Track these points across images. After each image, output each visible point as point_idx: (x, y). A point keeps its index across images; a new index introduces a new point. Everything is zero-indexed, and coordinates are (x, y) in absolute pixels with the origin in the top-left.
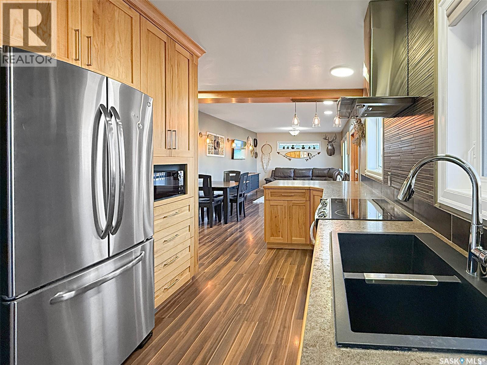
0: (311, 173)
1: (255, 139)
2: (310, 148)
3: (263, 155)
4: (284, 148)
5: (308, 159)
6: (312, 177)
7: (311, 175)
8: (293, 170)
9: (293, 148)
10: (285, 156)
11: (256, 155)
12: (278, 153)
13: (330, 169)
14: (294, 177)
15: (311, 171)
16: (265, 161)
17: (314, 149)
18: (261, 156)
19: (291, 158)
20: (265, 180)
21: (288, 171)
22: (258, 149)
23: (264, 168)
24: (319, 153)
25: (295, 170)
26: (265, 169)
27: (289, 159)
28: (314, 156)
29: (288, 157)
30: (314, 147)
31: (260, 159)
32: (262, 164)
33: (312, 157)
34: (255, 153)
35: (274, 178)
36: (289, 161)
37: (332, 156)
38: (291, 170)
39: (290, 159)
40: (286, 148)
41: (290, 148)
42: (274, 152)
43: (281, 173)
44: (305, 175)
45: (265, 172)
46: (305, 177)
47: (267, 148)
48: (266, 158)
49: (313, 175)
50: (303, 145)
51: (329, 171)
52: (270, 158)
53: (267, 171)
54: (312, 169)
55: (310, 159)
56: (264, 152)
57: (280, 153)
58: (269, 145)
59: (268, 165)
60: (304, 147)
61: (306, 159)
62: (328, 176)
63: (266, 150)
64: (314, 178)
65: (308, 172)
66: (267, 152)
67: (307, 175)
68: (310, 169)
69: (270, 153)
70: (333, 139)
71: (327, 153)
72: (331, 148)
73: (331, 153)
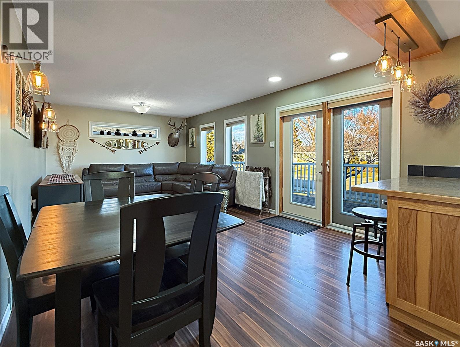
2: (144, 135)
3: (60, 144)
4: (102, 133)
5: (142, 151)
6: (154, 175)
7: (152, 173)
8: (124, 167)
9: (118, 133)
10: (104, 146)
12: (93, 141)
13: (179, 164)
15: (152, 166)
16: (65, 153)
17: (150, 137)
18: (55, 144)
19: (115, 149)
21: (116, 169)
23: (64, 165)
24: (157, 143)
25: (126, 167)
28: (151, 147)
29: (110, 148)
30: (151, 134)
31: (54, 150)
32: (58, 158)
33: (149, 148)
36: (112, 153)
37: (175, 147)
38: (120, 167)
39: (113, 151)
41: (113, 133)
42: (83, 140)
44: (144, 174)
45: (65, 172)
46: (145, 176)
47: (70, 131)
48: (68, 149)
49: (155, 173)
50: (134, 131)
51: (179, 166)
52: (75, 149)
53: (68, 170)
54: (152, 165)
55: (145, 151)
56: (64, 138)
57: (94, 141)
58: (74, 127)
59: (71, 160)
60: (136, 133)
61: (139, 151)
62: (179, 174)
63: (67, 135)
64: (157, 177)
65: (148, 170)
66: (70, 139)
67: (147, 173)
68: (149, 165)
69: (76, 140)
70: (181, 125)
71: (168, 143)
72: (178, 137)
73: (175, 143)
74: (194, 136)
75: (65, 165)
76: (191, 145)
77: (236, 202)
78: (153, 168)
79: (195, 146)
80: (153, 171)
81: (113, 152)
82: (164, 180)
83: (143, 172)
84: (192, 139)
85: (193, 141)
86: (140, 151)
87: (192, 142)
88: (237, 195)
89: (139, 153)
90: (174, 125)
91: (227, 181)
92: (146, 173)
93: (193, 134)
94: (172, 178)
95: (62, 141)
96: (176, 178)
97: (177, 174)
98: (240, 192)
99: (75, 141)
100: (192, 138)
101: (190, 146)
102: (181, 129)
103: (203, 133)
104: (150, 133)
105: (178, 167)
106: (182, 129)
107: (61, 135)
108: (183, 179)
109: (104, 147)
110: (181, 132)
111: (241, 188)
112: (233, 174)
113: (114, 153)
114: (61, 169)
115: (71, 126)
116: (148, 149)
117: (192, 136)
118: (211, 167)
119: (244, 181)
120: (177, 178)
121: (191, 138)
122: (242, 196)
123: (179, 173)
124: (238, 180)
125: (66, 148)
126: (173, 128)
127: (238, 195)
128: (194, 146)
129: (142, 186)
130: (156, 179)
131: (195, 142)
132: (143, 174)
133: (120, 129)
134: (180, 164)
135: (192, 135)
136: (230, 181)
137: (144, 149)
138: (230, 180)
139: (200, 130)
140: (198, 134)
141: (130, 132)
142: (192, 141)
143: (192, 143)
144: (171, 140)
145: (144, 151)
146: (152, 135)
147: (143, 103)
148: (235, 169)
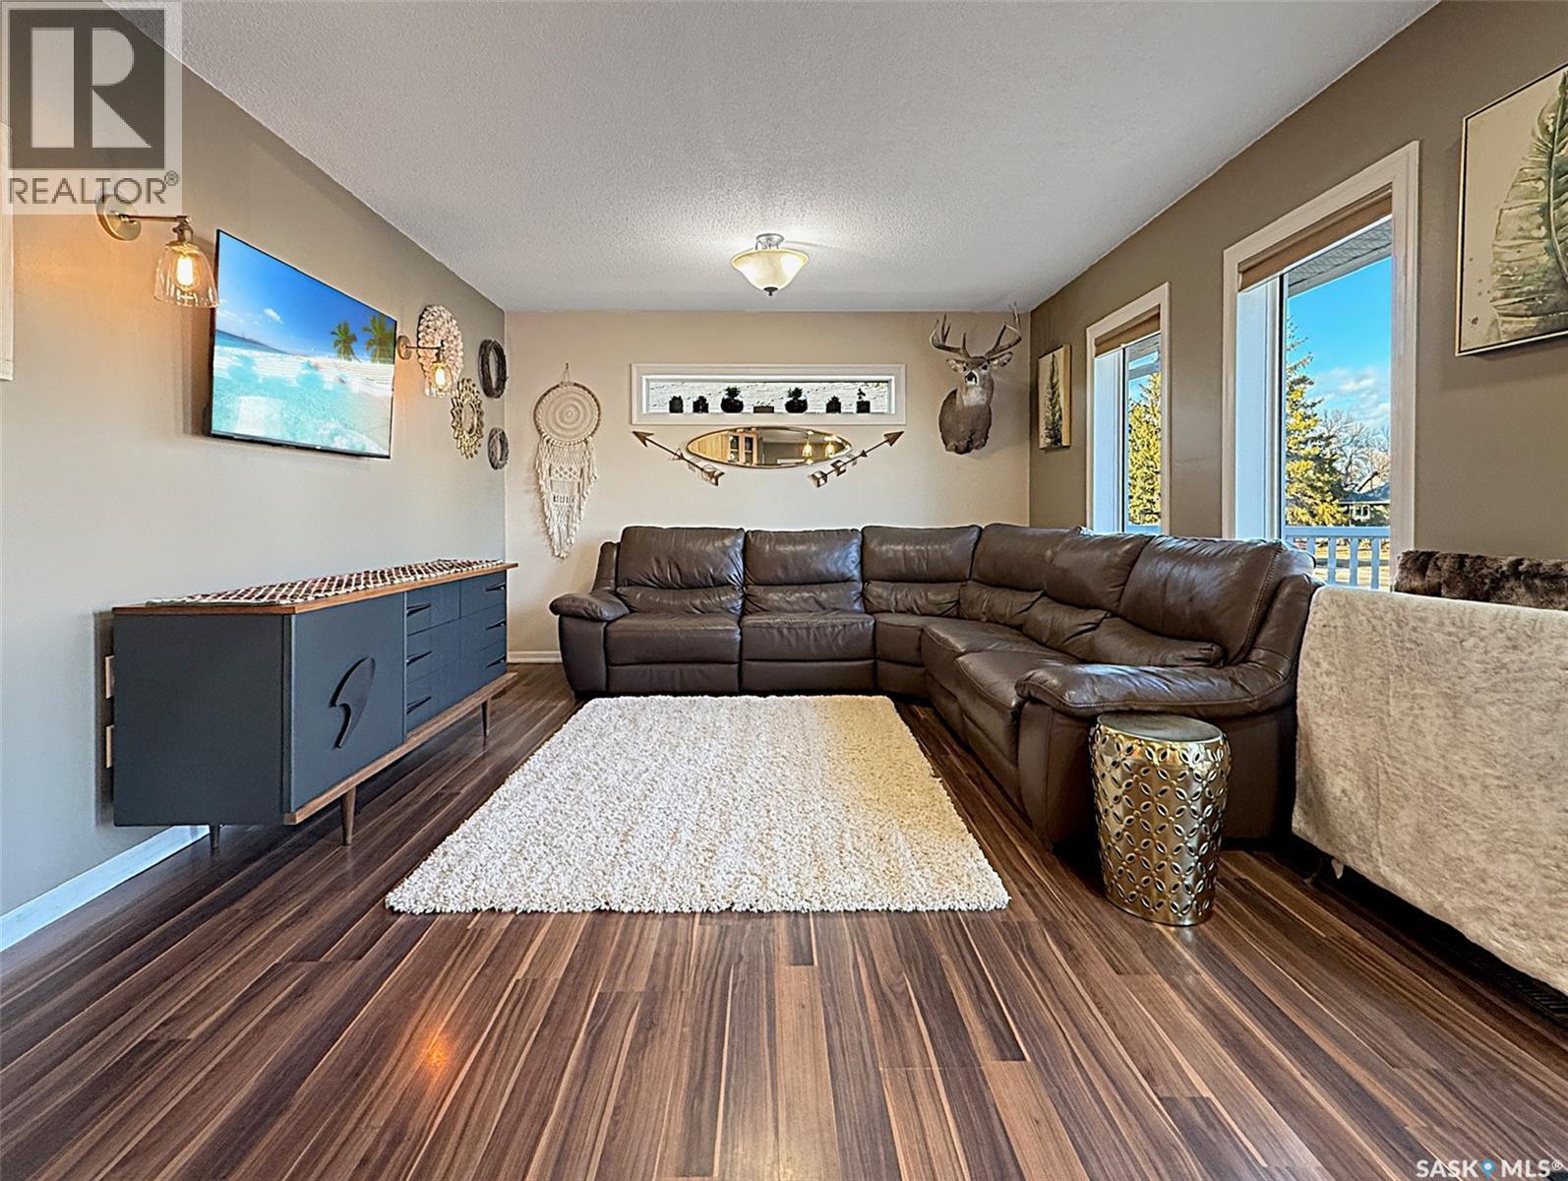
0: (854, 555)
1: (485, 347)
2: (834, 406)
3: (543, 453)
4: (676, 405)
5: (825, 476)
6: (864, 579)
7: (856, 573)
8: (740, 541)
9: (731, 405)
10: (681, 457)
11: (498, 450)
12: (643, 437)
13: (981, 532)
14: (745, 584)
15: (857, 541)
16: (557, 489)
17: (859, 411)
18: (528, 456)
19: (720, 468)
20: (554, 608)
21: (709, 548)
22: (511, 413)
23: (554, 529)
24: (892, 439)
25: (750, 543)
26: (556, 537)
27: (711, 475)
28: (864, 454)
29: (702, 464)
30: (865, 399)
31: (526, 475)
32: (537, 504)
33: (854, 459)
34: (491, 437)
35: (618, 595)
36: (709, 486)
37: (974, 451)
38: (727, 542)
39: (714, 477)
40: (688, 407)
41: (715, 405)
42: (613, 435)
43: (664, 562)
44: (819, 574)
45: (557, 554)
46: (822, 582)
47: (573, 405)
48: (566, 470)
49: (868, 574)
50: (793, 389)
51: (976, 544)
52: (586, 470)
53: (567, 548)
54: (860, 535)
55: (839, 474)
56: (554, 432)
57: (650, 438)
58: (584, 388)
59: (576, 510)
60: (802, 398)
61: (813, 476)
62: (975, 580)
63: (562, 421)
64: (876, 589)
65: (836, 555)
66: (572, 434)
67: (833, 569)
68: (845, 535)
69: (590, 439)
70: (998, 343)
71: (940, 434)
72: (983, 403)
73: (969, 434)
74: (1062, 391)
75: (556, 528)
76: (1049, 440)
77: (1299, 823)
78: (862, 548)
79: (1064, 443)
80: (862, 563)
81: (714, 480)
82: (902, 608)
83: (813, 566)
84: (1054, 407)
85: (1057, 417)
86: (818, 476)
87: (1053, 423)
88: (1306, 770)
89: (812, 483)
90: (961, 346)
91: (1225, 651)
92: (828, 571)
93: (1055, 380)
94: (940, 598)
95: (548, 441)
96: (958, 602)
97: (966, 580)
98: (1335, 762)
99: (587, 443)
100: (1051, 400)
101: (1044, 441)
102: (996, 362)
103: (1104, 368)
104: (861, 393)
105: (972, 545)
106: (1003, 359)
107: (547, 424)
108: (989, 608)
109: (682, 461)
110: (996, 379)
111: (1351, 729)
112: (1278, 606)
113: (717, 484)
114: (547, 542)
115: (576, 384)
116: (850, 464)
117: (1054, 393)
118: (1126, 552)
119: (1385, 680)
120: (962, 601)
121: (1048, 403)
122: (1361, 794)
123: (975, 576)
124: (1318, 655)
125: (561, 469)
126: (957, 362)
127: (1315, 778)
128: (1060, 440)
129: (785, 631)
130: (871, 599)
131: (1065, 423)
132: (811, 573)
133: (738, 385)
134: (984, 536)
135: (1053, 386)
136: (1254, 656)
137: (833, 465)
138: (1252, 645)
139: (1091, 349)
140: (1078, 374)
141: (779, 397)
142: (1054, 415)
143: (1053, 429)
144: (949, 419)
145: (835, 474)
146: (868, 403)
147: (776, 239)
148: (1297, 571)
